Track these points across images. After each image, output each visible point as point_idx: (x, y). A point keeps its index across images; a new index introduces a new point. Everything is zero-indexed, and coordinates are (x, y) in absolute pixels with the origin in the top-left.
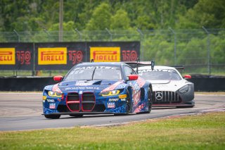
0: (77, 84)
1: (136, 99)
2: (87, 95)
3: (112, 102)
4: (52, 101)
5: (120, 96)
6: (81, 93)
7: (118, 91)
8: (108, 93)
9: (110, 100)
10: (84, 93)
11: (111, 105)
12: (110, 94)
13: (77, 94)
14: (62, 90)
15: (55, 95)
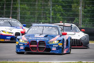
0: (36, 36)
2: (42, 42)
3: (55, 47)
4: (22, 45)
6: (38, 41)
7: (58, 41)
8: (52, 42)
9: (54, 46)
10: (40, 42)
11: (54, 49)
12: (53, 43)
13: (36, 41)
14: (27, 39)
15: (23, 42)
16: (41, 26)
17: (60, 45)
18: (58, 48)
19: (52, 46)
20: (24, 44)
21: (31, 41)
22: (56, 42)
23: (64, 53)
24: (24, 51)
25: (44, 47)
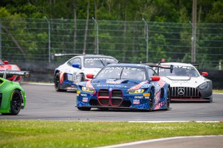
0: (108, 82)
1: (157, 98)
3: (137, 99)
4: (85, 95)
6: (111, 89)
7: (143, 90)
8: (134, 91)
9: (136, 97)
10: (113, 90)
11: (136, 102)
12: (136, 92)
13: (107, 90)
14: (94, 86)
15: (88, 91)
16: (119, 67)
18: (143, 101)
19: (133, 97)
21: (100, 90)
22: (139, 91)
23: (155, 109)
24: (89, 105)
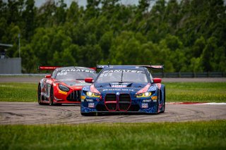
2: (124, 96)
4: (91, 100)
5: (153, 98)
6: (118, 94)
7: (150, 93)
9: (144, 101)
11: (145, 106)
12: (143, 96)
14: (100, 91)
15: (93, 96)
17: (154, 99)
20: (95, 100)
21: (107, 94)
22: (147, 95)
24: (96, 111)
25: (129, 104)
